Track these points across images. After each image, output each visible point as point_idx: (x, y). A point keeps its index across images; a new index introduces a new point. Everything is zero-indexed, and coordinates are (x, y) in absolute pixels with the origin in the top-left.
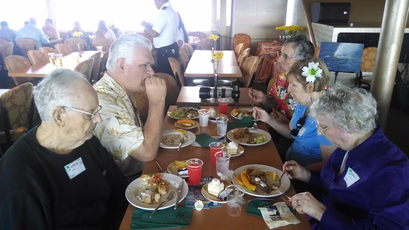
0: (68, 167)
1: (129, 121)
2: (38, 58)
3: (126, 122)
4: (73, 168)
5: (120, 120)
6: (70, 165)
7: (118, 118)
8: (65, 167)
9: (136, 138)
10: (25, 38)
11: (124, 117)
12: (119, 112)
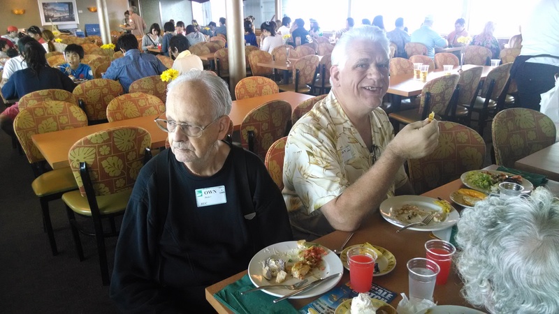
0: (201, 192)
1: (325, 163)
2: (402, 68)
3: (320, 162)
4: (207, 196)
5: (311, 157)
6: (203, 190)
7: (309, 153)
8: (196, 191)
9: (325, 191)
10: (415, 43)
11: (319, 155)
12: (314, 147)
